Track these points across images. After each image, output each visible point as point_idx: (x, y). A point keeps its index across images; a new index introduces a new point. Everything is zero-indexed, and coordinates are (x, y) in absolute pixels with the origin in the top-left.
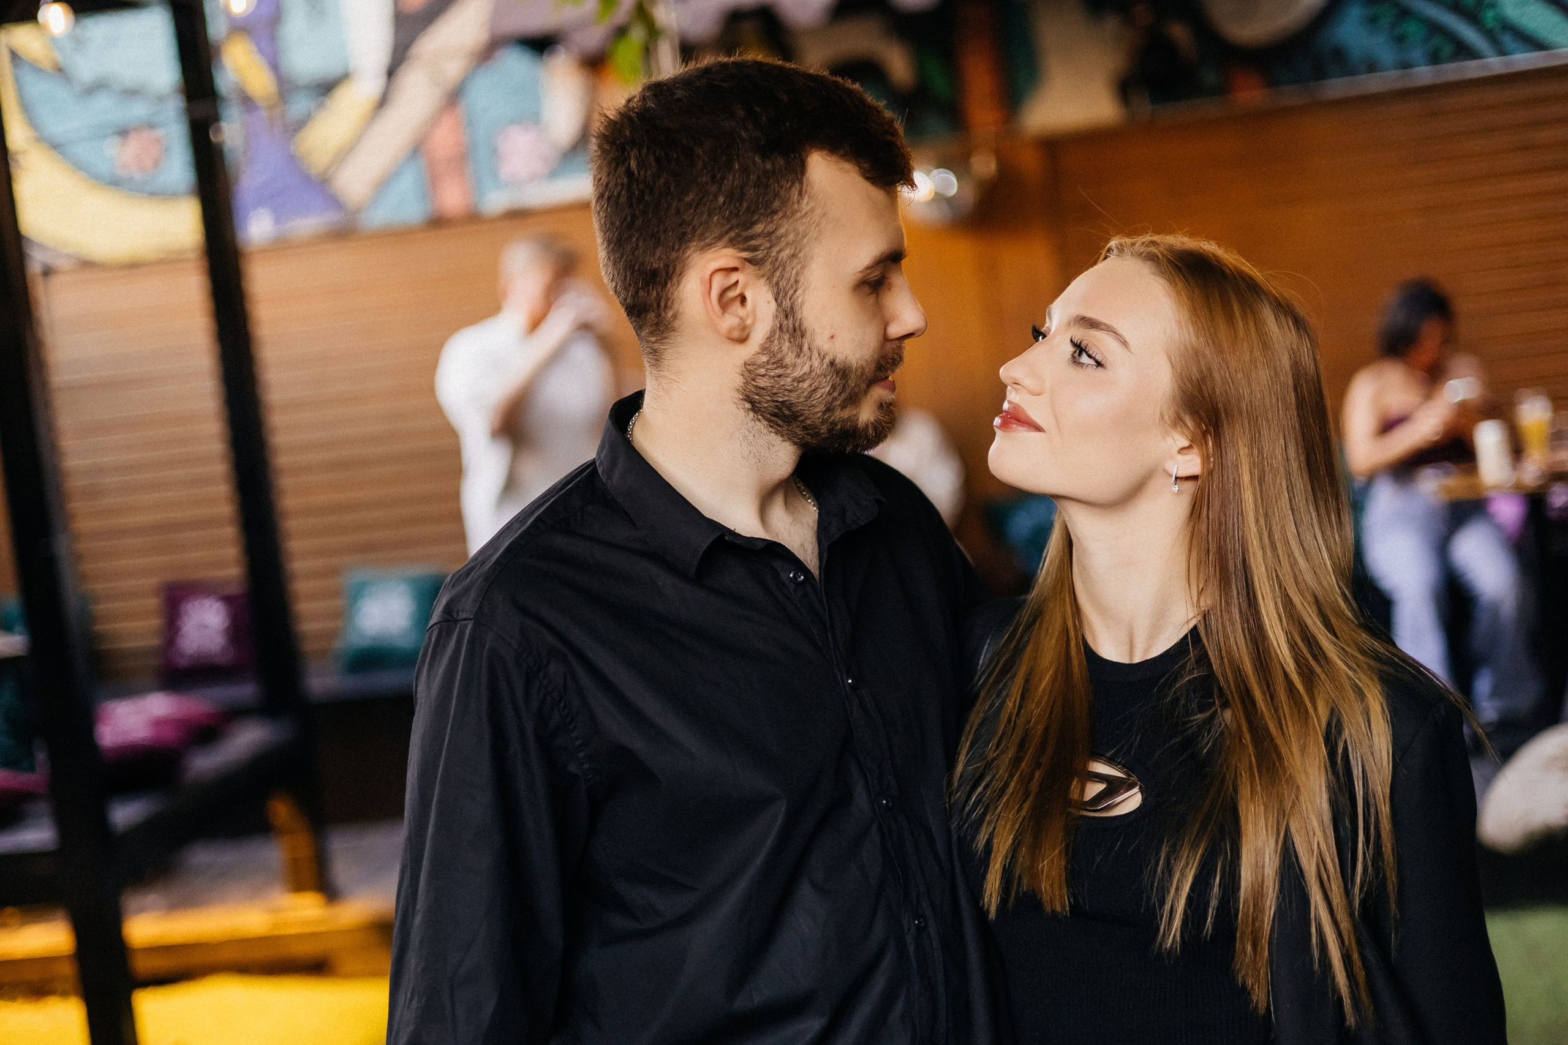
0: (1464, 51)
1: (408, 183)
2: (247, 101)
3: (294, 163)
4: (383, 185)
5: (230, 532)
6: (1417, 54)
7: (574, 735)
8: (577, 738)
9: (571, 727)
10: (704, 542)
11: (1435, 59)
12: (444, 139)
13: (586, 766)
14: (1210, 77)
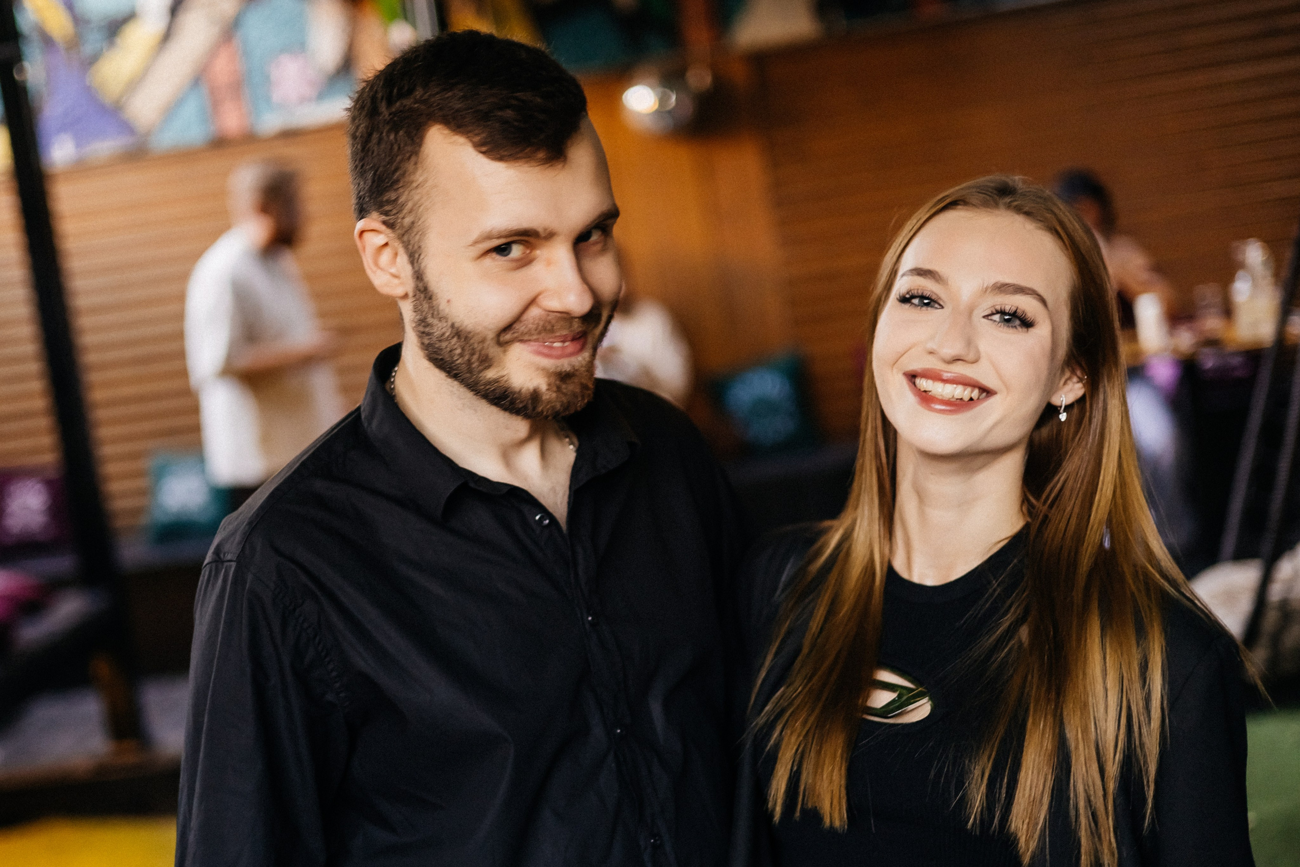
1: (191, 110)
2: (47, 41)
3: (90, 95)
4: (171, 110)
5: (44, 422)
7: (331, 667)
8: (332, 671)
9: (327, 659)
10: (448, 487)
12: (222, 68)
13: (342, 695)
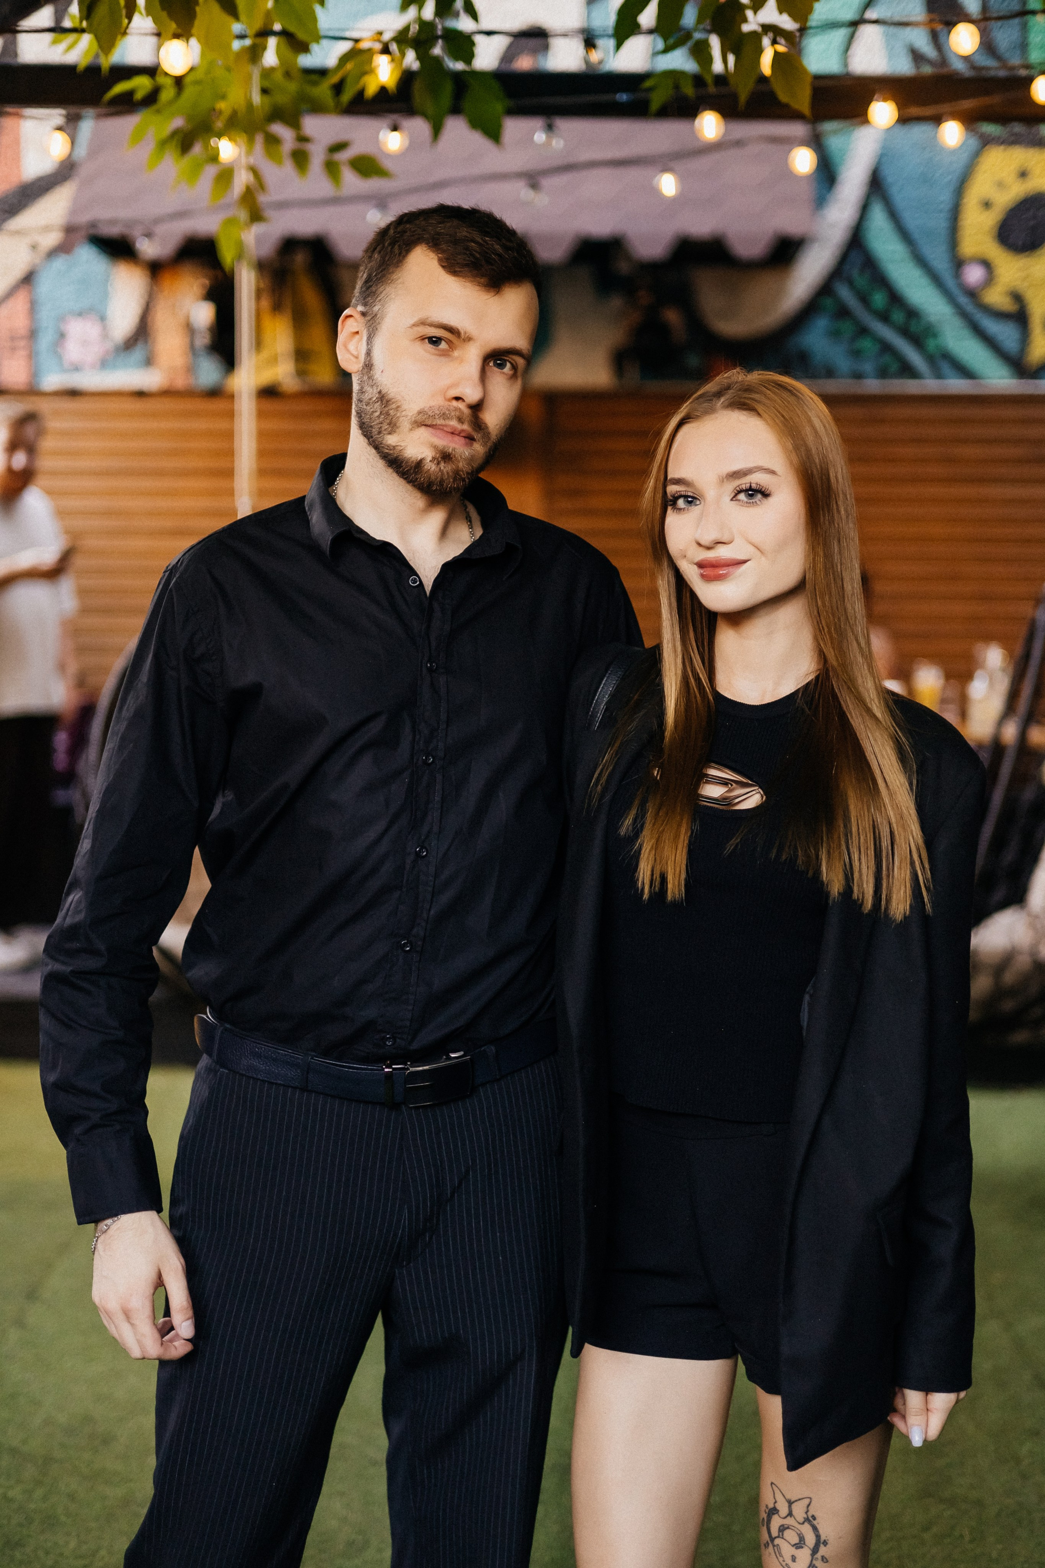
0: (907, 371)
6: (868, 367)
11: (883, 373)
14: (693, 361)
